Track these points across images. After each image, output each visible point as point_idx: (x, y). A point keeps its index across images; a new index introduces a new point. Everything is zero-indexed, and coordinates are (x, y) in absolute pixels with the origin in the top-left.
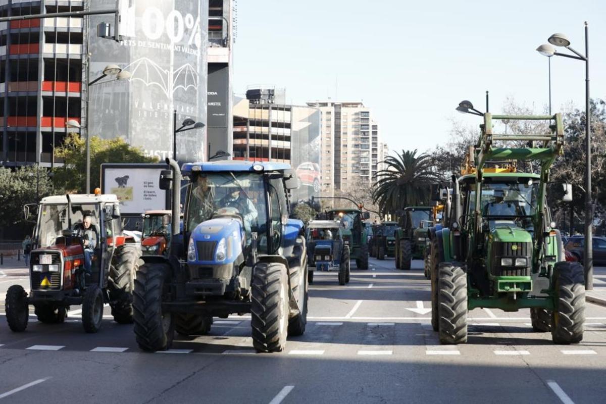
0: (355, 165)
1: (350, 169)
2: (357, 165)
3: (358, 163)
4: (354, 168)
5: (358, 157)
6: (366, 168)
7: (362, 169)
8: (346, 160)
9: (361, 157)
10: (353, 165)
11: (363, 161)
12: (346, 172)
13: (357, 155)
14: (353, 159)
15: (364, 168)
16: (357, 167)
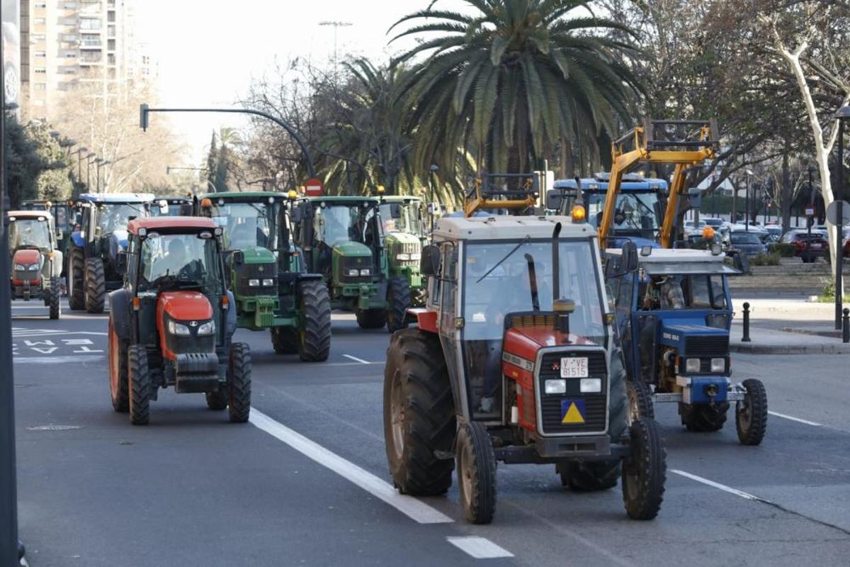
0: (67, 38)
1: (52, 47)
2: (73, 38)
3: (74, 32)
4: (64, 45)
5: (74, 16)
6: (95, 43)
7: (84, 46)
8: (44, 23)
9: (82, 18)
10: (61, 38)
11: (86, 27)
12: (44, 55)
13: (71, 12)
14: (61, 21)
15: (89, 43)
16: (73, 43)
